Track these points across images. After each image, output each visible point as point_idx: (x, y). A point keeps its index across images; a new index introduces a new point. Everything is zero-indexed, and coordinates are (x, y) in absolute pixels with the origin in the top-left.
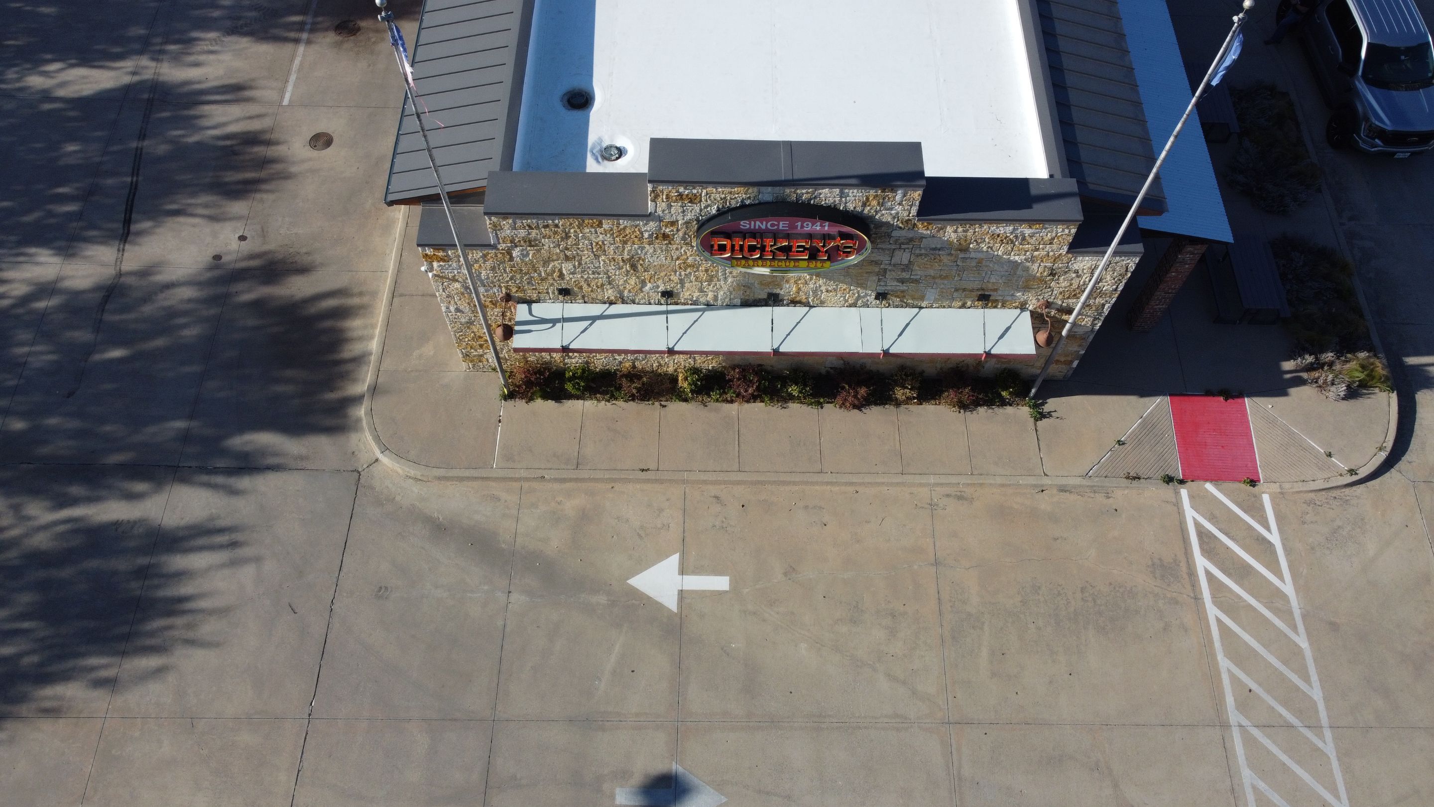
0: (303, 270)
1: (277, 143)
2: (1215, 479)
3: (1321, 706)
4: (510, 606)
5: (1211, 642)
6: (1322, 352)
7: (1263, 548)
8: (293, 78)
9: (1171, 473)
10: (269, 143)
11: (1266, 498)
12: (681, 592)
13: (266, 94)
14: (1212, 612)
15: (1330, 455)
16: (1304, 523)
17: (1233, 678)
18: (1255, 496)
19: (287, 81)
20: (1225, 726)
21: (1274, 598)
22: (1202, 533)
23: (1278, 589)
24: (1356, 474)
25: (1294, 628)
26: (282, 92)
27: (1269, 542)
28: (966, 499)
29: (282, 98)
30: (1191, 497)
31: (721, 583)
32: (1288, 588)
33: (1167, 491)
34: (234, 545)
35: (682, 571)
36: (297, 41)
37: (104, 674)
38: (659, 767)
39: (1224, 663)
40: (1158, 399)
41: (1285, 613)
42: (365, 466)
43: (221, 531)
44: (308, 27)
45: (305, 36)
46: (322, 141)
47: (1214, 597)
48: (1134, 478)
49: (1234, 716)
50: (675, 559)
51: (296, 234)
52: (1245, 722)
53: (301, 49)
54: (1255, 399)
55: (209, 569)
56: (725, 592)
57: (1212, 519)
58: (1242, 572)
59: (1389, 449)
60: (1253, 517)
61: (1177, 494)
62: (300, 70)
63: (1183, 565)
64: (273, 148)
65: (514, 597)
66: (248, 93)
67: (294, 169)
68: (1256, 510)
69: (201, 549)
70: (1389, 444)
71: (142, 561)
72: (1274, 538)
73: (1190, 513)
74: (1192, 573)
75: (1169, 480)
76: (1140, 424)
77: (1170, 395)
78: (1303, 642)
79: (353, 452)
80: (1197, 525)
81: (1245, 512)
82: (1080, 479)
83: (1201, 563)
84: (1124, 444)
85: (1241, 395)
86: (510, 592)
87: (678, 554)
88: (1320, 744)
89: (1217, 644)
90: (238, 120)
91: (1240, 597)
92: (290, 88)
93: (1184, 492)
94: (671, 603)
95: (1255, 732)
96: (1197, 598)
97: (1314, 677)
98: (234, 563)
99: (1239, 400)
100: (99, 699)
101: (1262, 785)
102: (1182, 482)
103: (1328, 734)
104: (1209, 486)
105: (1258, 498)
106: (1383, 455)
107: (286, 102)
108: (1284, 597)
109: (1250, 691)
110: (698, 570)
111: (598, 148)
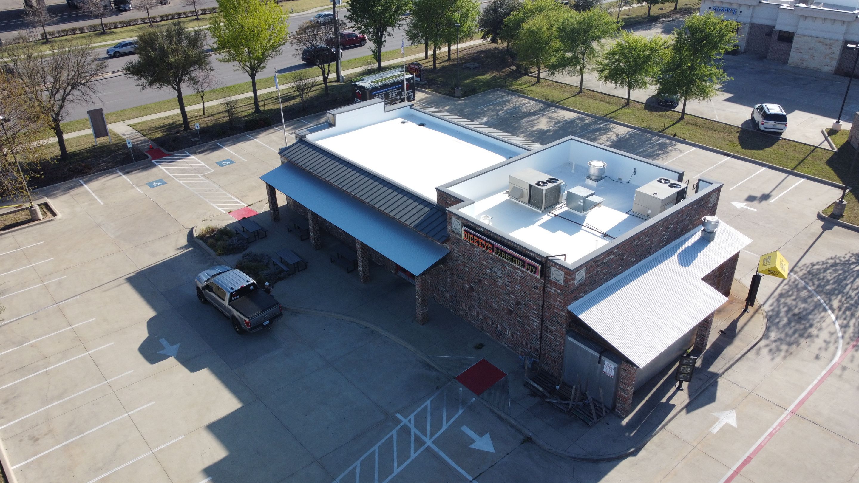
5: (228, 193)
7: (223, 206)
16: (213, 213)
18: (228, 212)
20: (221, 187)
23: (216, 203)
32: (214, 205)
39: (225, 192)
48: (260, 201)
49: (219, 189)
52: (216, 189)
58: (226, 202)
75: (251, 205)
78: (208, 201)
83: (236, 200)
93: (246, 205)
95: (213, 189)
96: (238, 198)
101: (209, 185)
109: (217, 192)
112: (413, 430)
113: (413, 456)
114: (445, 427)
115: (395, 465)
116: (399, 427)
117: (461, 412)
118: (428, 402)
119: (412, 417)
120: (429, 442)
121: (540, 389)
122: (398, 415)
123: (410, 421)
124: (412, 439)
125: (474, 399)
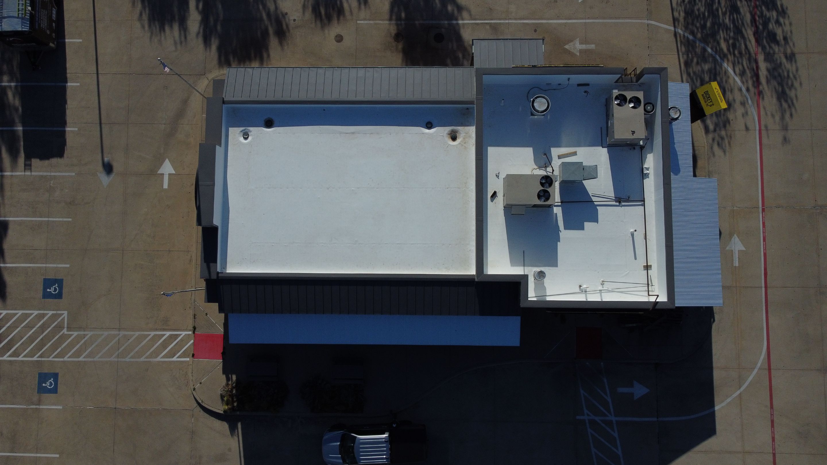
0: (281, 43)
1: (338, 23)
2: (194, 344)
3: (123, 360)
4: (160, 125)
5: (144, 331)
6: (236, 390)
7: (172, 354)
8: (372, 22)
9: (197, 329)
10: (338, 19)
11: (188, 359)
12: (163, 174)
13: (363, 13)
14: (153, 333)
15: (201, 383)
16: (180, 369)
17: (132, 336)
18: (189, 356)
19: (370, 20)
20: (119, 330)
21: (156, 353)
22: (177, 336)
23: (158, 356)
24: (193, 390)
25: (146, 358)
26: (365, 19)
27: (173, 357)
28: (190, 262)
29: (361, 20)
30: (189, 335)
31: (166, 186)
32: (159, 359)
33: (191, 327)
34: (181, 43)
35: (170, 174)
36: (390, 19)
37: (144, 15)
38: (115, 169)
39: (137, 333)
40: (222, 330)
41: (151, 356)
42: (206, 76)
43: (186, 38)
44: (399, 22)
45: (393, 22)
46: (339, 39)
47: (157, 335)
48: (195, 317)
49: (122, 333)
50: (174, 172)
51: (297, 38)
52: (120, 336)
53: (387, 22)
54: (222, 364)
55: (174, 37)
56: (163, 187)
57: (182, 340)
58: (164, 345)
59: (202, 404)
60: (182, 353)
61: (190, 330)
62: (376, 24)
63: (167, 328)
64: (336, 21)
65: (164, 126)
66: (363, 6)
67: (326, 31)
68: (183, 355)
69: (180, 34)
70: (203, 404)
71: (177, 17)
72: (175, 359)
73: (184, 333)
74: (164, 330)
75: (195, 328)
76: (213, 322)
77: (224, 335)
78: (142, 359)
79: (211, 72)
80: (180, 335)
81: (184, 351)
82: (194, 298)
83: (168, 333)
84: (206, 316)
85: (223, 359)
86: (165, 124)
87: (175, 173)
88: (113, 356)
89: (142, 333)
90: (350, 7)
91: (157, 343)
92: (366, 22)
93: (190, 333)
94: (160, 172)
95: (117, 338)
96: (156, 330)
97: (132, 360)
98: (175, 43)
99: (221, 358)
100: (136, 16)
101: (103, 337)
102: (194, 332)
103: (116, 360)
104: (192, 341)
105: (188, 357)
106: (200, 402)
107: (358, 22)
108: (156, 357)
109: (129, 340)
110: (170, 179)
111: (247, 131)
112: (597, 419)
113: (616, 435)
114: (609, 400)
115: (615, 450)
116: (588, 424)
117: (605, 381)
118: (582, 392)
119: (586, 411)
120: (614, 419)
121: (634, 325)
122: (578, 417)
123: (588, 415)
124: (603, 425)
125: (602, 363)
